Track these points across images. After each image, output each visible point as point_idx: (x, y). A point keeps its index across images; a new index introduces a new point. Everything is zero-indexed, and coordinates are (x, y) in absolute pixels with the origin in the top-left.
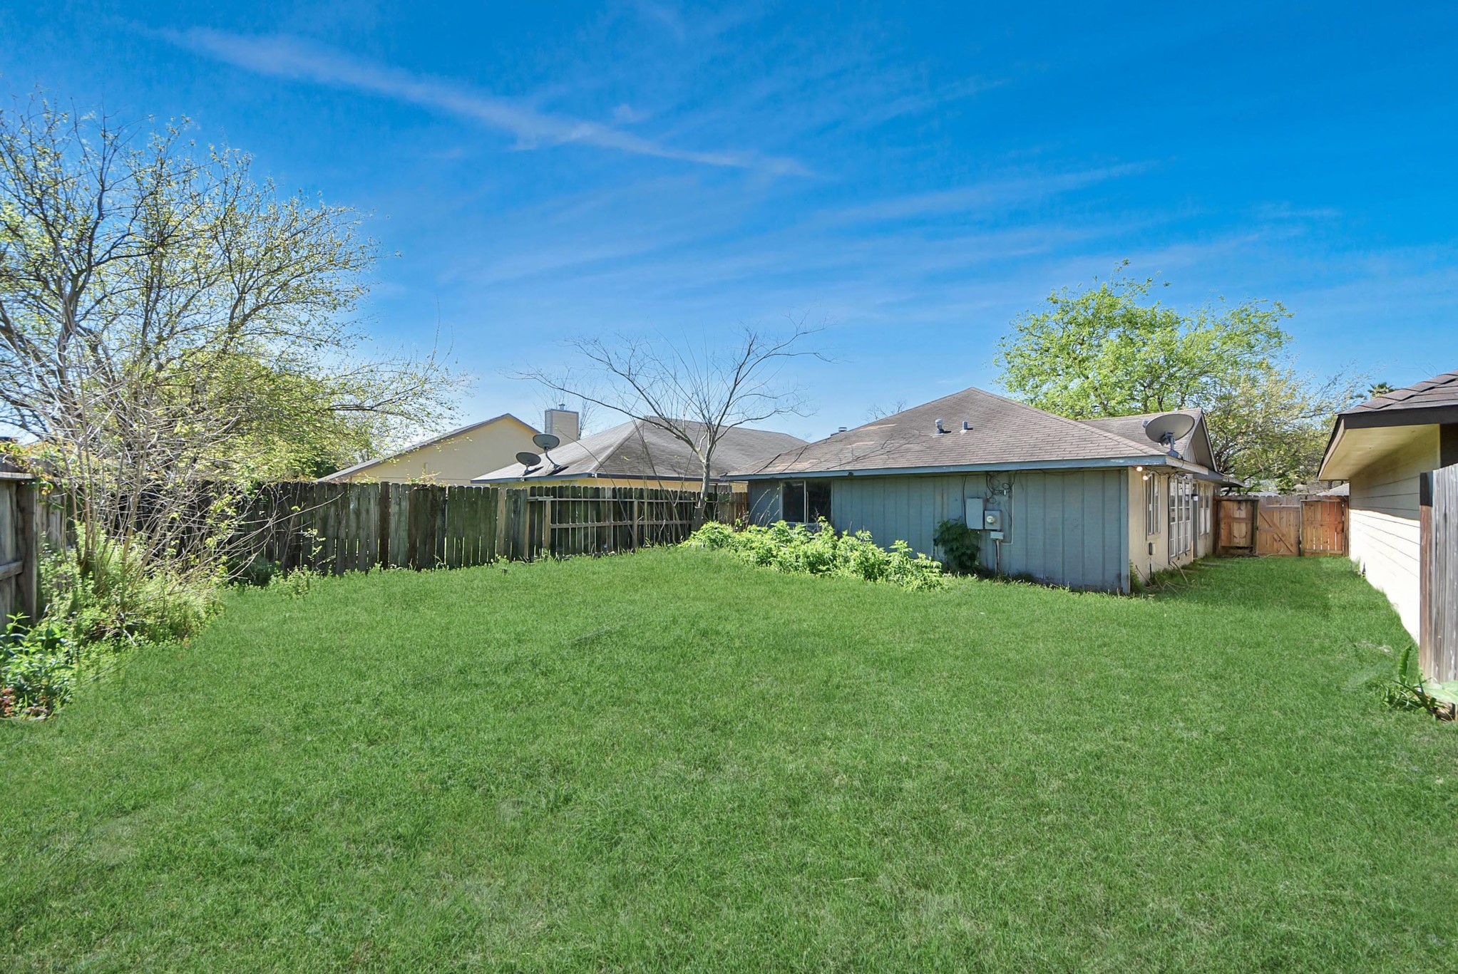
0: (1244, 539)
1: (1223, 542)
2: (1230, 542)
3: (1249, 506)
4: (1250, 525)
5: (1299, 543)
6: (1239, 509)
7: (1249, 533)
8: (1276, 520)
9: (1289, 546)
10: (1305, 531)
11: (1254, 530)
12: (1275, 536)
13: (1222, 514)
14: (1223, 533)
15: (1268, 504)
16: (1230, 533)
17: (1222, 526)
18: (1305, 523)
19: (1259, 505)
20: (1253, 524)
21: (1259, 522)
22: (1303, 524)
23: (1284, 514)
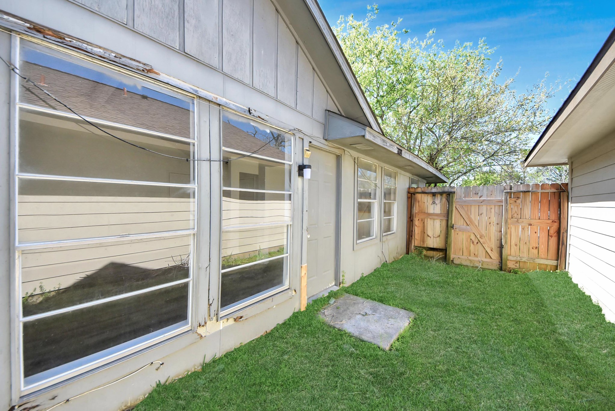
0: (438, 239)
1: (416, 242)
2: (423, 242)
3: (444, 200)
4: (444, 223)
5: (501, 247)
6: (434, 203)
7: (444, 232)
8: (474, 216)
9: (489, 251)
10: (509, 231)
11: (449, 227)
12: (473, 237)
13: (415, 210)
14: (417, 230)
15: (465, 197)
16: (424, 231)
17: (416, 222)
18: (509, 221)
19: (455, 197)
20: (447, 221)
21: (455, 219)
22: (506, 222)
23: (484, 209)
